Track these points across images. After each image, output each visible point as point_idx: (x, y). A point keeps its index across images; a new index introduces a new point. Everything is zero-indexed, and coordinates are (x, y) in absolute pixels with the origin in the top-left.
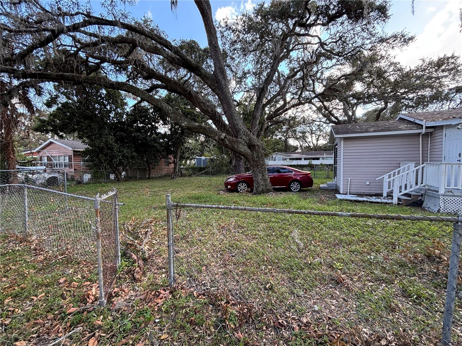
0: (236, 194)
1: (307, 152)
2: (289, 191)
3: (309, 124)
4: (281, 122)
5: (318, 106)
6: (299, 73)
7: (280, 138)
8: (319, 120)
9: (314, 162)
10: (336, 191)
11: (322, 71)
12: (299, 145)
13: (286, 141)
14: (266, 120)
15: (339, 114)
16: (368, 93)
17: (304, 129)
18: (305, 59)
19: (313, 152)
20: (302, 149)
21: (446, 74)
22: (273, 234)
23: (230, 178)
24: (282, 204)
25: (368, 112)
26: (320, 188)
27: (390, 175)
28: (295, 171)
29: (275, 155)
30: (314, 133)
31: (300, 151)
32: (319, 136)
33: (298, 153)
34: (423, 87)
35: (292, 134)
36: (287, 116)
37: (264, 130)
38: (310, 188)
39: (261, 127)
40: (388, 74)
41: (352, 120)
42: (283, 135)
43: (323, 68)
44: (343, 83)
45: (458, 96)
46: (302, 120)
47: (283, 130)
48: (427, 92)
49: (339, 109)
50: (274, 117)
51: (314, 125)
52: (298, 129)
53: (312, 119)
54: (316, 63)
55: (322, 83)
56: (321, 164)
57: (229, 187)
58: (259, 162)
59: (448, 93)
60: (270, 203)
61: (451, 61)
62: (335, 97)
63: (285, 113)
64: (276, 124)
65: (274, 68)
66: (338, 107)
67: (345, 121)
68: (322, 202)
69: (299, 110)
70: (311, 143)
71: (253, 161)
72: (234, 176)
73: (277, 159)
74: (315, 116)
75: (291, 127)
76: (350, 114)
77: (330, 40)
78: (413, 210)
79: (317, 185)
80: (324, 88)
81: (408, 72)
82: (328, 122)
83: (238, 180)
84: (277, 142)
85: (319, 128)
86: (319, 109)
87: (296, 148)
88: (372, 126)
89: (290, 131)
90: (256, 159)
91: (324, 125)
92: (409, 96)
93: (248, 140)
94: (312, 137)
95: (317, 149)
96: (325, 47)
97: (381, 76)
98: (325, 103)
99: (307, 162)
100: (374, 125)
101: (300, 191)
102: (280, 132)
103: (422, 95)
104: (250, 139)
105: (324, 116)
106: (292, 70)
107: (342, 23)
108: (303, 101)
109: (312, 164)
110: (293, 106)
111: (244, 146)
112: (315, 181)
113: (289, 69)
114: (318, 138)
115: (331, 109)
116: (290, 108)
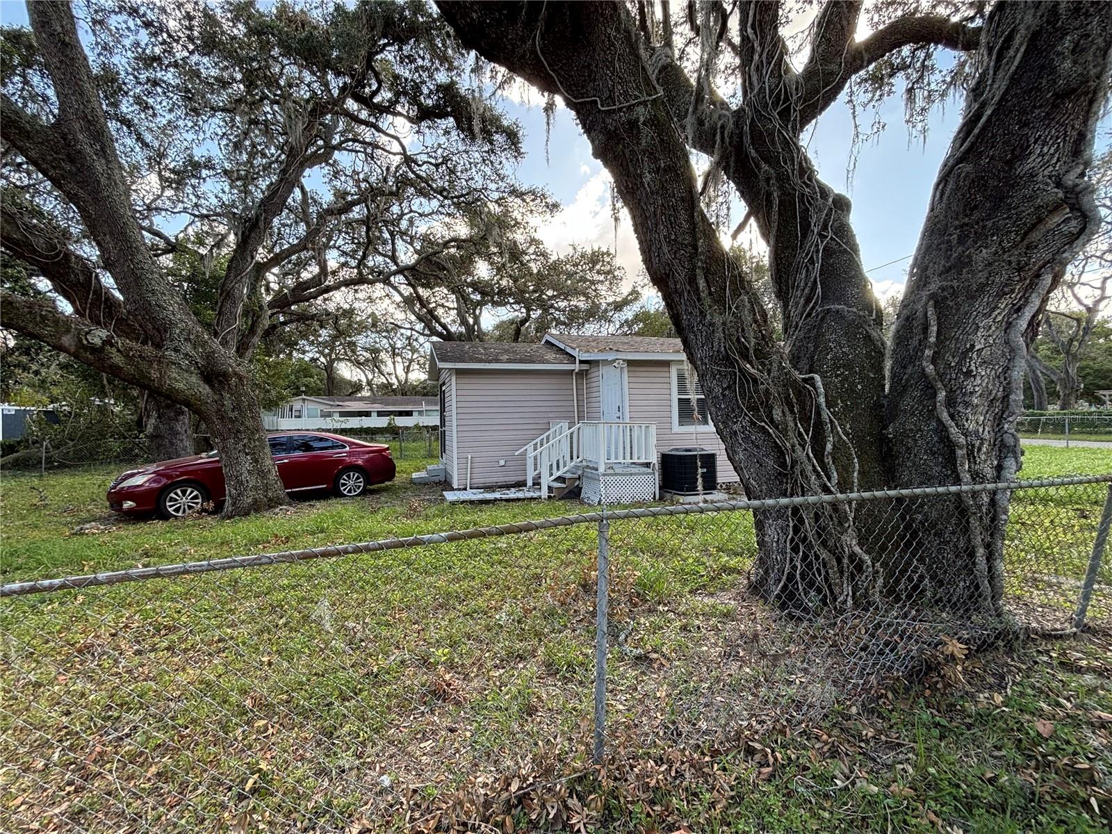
0: (159, 525)
1: (385, 397)
2: (336, 497)
3: (387, 331)
4: (313, 317)
5: (406, 294)
6: (356, 209)
7: (314, 360)
8: (408, 326)
9: (401, 422)
10: (446, 485)
11: (412, 218)
12: (364, 380)
13: (329, 368)
14: (266, 308)
15: (449, 318)
16: (500, 285)
17: (376, 342)
18: (373, 179)
19: (399, 397)
20: (371, 389)
21: (602, 278)
22: (281, 622)
23: (133, 475)
24: (313, 533)
25: (503, 322)
26: (412, 482)
27: (536, 444)
28: (351, 444)
29: (301, 403)
30: (398, 355)
31: (369, 394)
32: (411, 361)
33: (362, 399)
34: (576, 292)
35: (345, 352)
36: (331, 307)
37: (260, 332)
38: (388, 483)
39: (253, 325)
40: (527, 258)
41: (472, 334)
42: (321, 353)
43: (411, 211)
44: (454, 256)
45: (616, 315)
46: (370, 320)
47: (320, 339)
48: (581, 303)
49: (449, 309)
50: (293, 303)
51: (398, 335)
52: (361, 340)
53: (392, 321)
54: (397, 195)
55: (411, 244)
56: (417, 426)
57: (128, 504)
58: (242, 424)
59: (606, 309)
60: (276, 536)
61: (607, 259)
62: (439, 281)
63: (326, 296)
64: (298, 320)
65: (289, 178)
66: (446, 304)
67: (461, 334)
68: (412, 513)
69: (361, 295)
70: (393, 377)
71: (222, 418)
72: (152, 468)
73: (305, 412)
74: (399, 316)
75: (340, 333)
76: (471, 321)
77: (424, 158)
78: (569, 505)
79: (405, 475)
80: (416, 256)
81: (554, 262)
82: (427, 332)
83: (164, 481)
84: (305, 370)
85: (410, 344)
86: (408, 302)
87: (357, 387)
88: (506, 351)
89: (341, 344)
90: (231, 415)
91: (422, 339)
92: (560, 304)
93: (201, 357)
94: (394, 363)
95: (406, 391)
96: (416, 168)
97: (518, 259)
98: (420, 290)
99: (383, 422)
100: (508, 350)
101: (365, 493)
102: (312, 343)
103: (576, 307)
104: (209, 356)
105: (420, 319)
106: (341, 194)
107: (447, 132)
108: (370, 277)
109: (395, 427)
110: (347, 283)
111: (186, 375)
112: (400, 465)
113: (332, 192)
114: (408, 367)
115: (434, 305)
116: (337, 287)
